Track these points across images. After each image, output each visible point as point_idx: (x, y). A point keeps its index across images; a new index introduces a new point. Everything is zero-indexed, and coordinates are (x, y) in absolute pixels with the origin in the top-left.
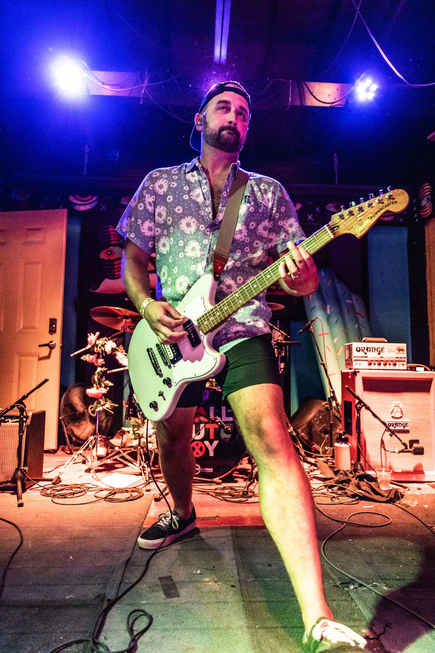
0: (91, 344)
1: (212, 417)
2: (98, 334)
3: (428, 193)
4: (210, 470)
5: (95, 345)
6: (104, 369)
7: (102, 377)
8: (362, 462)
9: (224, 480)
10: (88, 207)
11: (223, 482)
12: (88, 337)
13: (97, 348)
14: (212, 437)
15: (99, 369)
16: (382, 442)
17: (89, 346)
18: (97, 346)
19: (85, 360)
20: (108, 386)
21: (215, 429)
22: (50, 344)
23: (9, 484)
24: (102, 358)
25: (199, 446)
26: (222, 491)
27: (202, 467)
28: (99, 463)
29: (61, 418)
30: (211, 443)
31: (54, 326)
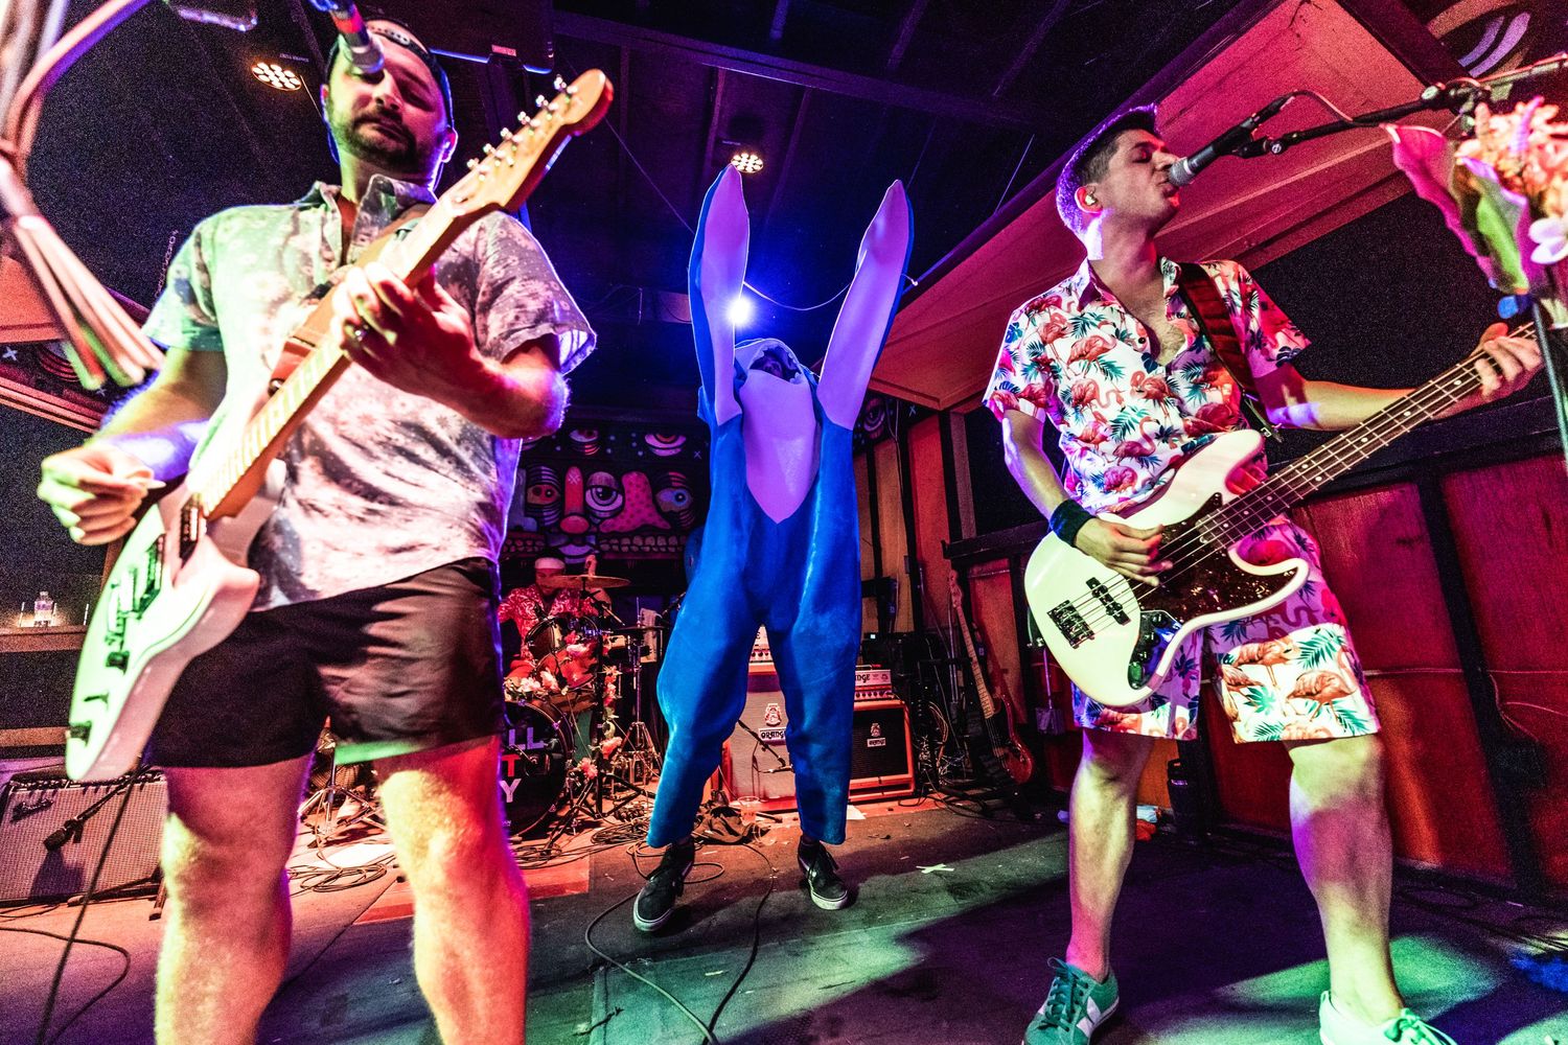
1: (512, 743)
8: (725, 790)
11: (523, 840)
14: (511, 774)
16: (754, 760)
21: (516, 761)
23: (149, 884)
28: (338, 830)
30: (510, 783)
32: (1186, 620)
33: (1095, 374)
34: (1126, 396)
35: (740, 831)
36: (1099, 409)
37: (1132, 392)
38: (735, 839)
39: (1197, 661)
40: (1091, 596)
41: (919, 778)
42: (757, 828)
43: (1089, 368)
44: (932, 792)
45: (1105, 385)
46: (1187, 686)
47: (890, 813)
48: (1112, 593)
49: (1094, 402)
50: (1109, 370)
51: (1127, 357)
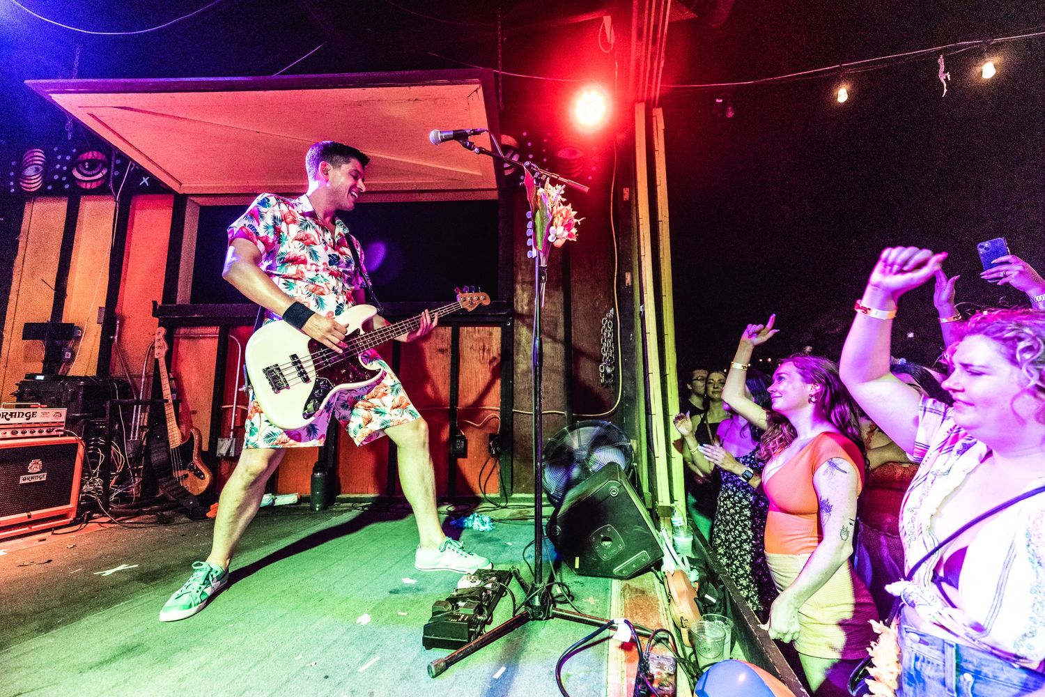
3: (38, 162)
32: (336, 385)
40: (290, 365)
41: (83, 507)
48: (304, 365)
50: (313, 254)
51: (323, 254)
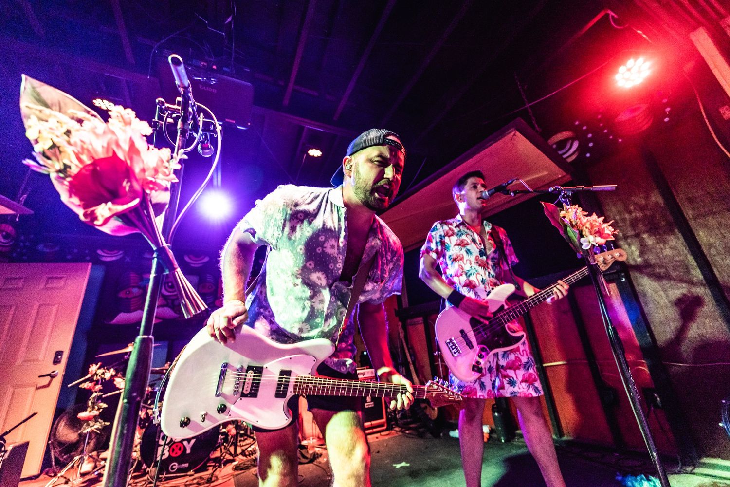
0: (91, 373)
2: (99, 364)
4: (186, 465)
5: (96, 374)
6: (100, 394)
7: (98, 400)
9: (196, 472)
10: (114, 258)
11: (195, 473)
12: (90, 367)
13: (97, 376)
15: (95, 395)
17: (89, 376)
18: (97, 375)
19: (83, 387)
20: (101, 408)
22: (52, 374)
24: (101, 384)
25: (178, 447)
26: (191, 482)
27: (179, 464)
28: (81, 480)
29: (50, 442)
30: (189, 443)
31: (60, 357)
33: (463, 252)
34: (473, 263)
35: (309, 456)
36: (462, 264)
37: (475, 263)
38: (307, 461)
39: (494, 367)
41: (389, 420)
42: (317, 454)
43: (461, 250)
44: (394, 427)
45: (466, 257)
46: (491, 377)
47: (377, 440)
48: (469, 337)
49: (461, 261)
50: (468, 252)
51: (475, 249)
